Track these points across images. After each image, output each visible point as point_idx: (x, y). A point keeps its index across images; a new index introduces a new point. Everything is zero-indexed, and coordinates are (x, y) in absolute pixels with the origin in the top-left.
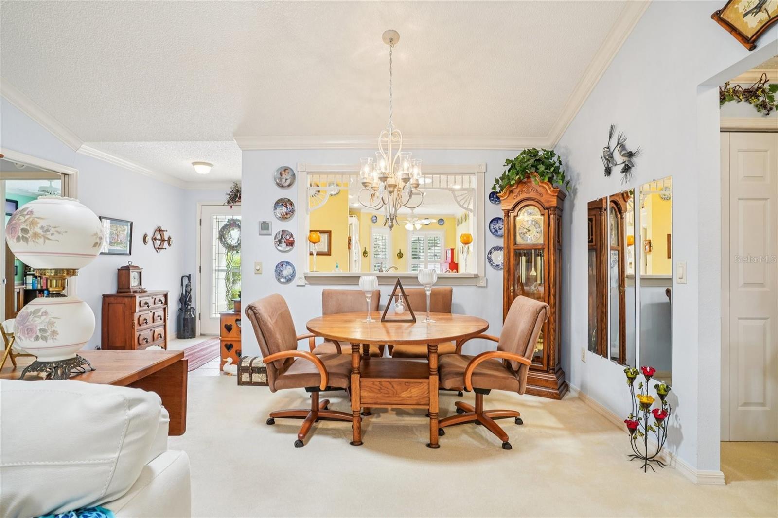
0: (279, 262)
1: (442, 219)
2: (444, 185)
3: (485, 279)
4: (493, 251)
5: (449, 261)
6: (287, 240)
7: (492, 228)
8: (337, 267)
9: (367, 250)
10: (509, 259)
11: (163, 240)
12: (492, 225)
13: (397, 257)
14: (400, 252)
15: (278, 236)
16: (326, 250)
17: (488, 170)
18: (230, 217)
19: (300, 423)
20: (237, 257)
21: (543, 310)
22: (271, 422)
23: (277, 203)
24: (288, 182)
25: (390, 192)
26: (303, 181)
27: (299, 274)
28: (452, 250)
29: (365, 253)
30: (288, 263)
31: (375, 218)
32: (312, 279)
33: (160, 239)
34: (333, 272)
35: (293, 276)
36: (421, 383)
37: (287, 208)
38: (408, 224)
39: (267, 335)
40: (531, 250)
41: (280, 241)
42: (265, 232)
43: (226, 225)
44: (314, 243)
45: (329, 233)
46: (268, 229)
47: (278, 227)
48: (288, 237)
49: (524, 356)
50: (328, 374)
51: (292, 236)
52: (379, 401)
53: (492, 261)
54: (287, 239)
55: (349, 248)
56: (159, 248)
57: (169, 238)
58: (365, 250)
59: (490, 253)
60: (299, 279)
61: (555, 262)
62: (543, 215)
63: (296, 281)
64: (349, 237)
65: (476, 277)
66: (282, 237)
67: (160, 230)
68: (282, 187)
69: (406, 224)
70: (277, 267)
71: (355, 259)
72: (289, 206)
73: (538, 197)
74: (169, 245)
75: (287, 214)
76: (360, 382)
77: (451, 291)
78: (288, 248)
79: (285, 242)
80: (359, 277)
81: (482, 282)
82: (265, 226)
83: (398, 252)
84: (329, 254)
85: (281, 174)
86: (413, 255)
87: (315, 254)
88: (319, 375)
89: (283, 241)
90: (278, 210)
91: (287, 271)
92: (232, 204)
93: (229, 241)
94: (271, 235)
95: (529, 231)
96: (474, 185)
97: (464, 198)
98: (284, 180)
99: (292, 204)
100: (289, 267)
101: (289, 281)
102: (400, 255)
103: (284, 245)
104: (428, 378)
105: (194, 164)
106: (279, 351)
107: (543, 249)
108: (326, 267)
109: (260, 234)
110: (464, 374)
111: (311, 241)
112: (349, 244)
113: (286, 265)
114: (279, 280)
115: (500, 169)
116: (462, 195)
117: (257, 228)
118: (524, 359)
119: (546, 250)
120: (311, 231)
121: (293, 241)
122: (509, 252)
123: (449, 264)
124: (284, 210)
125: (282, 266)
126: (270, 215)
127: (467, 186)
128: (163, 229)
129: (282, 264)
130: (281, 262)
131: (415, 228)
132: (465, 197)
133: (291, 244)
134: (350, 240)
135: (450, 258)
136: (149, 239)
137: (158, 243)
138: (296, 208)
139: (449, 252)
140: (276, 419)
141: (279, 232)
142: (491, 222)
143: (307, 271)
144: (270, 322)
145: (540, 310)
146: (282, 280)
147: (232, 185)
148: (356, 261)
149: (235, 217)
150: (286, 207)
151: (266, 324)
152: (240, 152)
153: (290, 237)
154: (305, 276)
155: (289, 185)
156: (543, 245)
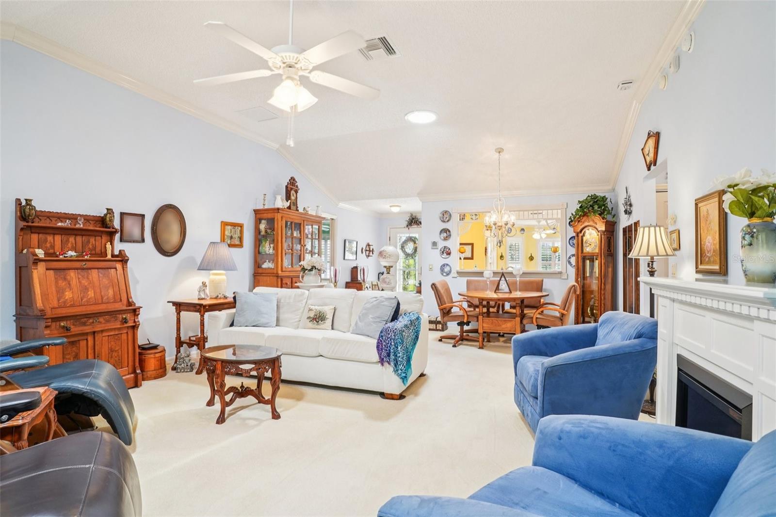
0: (442, 264)
4: (571, 257)
6: (447, 252)
7: (571, 243)
8: (476, 267)
9: (503, 254)
10: (578, 262)
11: (370, 251)
12: (571, 241)
13: (528, 260)
15: (442, 249)
16: (470, 256)
17: (568, 207)
18: (408, 235)
19: (453, 341)
20: (411, 261)
21: (573, 287)
22: (440, 340)
23: (441, 232)
24: (448, 219)
25: (500, 229)
26: (456, 218)
27: (454, 271)
29: (502, 256)
30: (447, 265)
32: (461, 274)
33: (369, 250)
34: (473, 269)
35: (450, 272)
36: (512, 321)
38: (535, 234)
39: (440, 297)
40: (594, 256)
41: (443, 252)
42: (435, 247)
43: (405, 240)
44: (462, 253)
45: (472, 245)
46: (436, 246)
47: (442, 244)
48: (447, 250)
49: (564, 310)
50: (468, 316)
51: (449, 249)
52: (492, 329)
53: (571, 263)
55: (486, 255)
56: (368, 256)
57: (373, 249)
58: (502, 254)
59: (570, 258)
60: (454, 273)
61: (604, 264)
62: (598, 235)
63: (452, 275)
64: (486, 247)
65: (560, 273)
66: (444, 250)
67: (369, 245)
68: (444, 222)
69: (533, 234)
70: (441, 267)
71: (490, 262)
72: (448, 233)
73: (594, 225)
74: (373, 253)
75: (447, 237)
76: (483, 319)
77: (543, 281)
78: (448, 256)
80: (483, 273)
81: (564, 276)
82: (434, 244)
83: (530, 255)
84: (472, 258)
85: (443, 215)
86: (542, 258)
87: (462, 259)
88: (464, 316)
89: (445, 252)
90: (442, 235)
91: (447, 269)
92: (409, 227)
93: (407, 250)
94: (437, 249)
95: (590, 245)
96: (559, 216)
98: (445, 218)
99: (449, 231)
100: (448, 267)
101: (448, 274)
102: (531, 258)
103: (445, 254)
104: (515, 319)
105: (391, 206)
106: (446, 304)
107: (598, 256)
108: (470, 267)
109: (432, 249)
110: (532, 318)
111: (460, 252)
112: (486, 252)
114: (442, 274)
115: (574, 207)
116: (552, 222)
117: (430, 245)
118: (564, 311)
119: (599, 256)
120: (461, 244)
121: (450, 252)
122: (578, 258)
124: (445, 235)
126: (437, 238)
127: (556, 217)
128: (370, 244)
129: (444, 265)
131: (541, 237)
133: (449, 254)
134: (486, 249)
136: (364, 251)
137: (368, 252)
138: (452, 234)
140: (443, 339)
141: (442, 247)
142: (570, 239)
143: (458, 269)
144: (442, 291)
145: (572, 288)
146: (445, 274)
147: (409, 215)
148: (491, 263)
149: (411, 235)
150: (446, 233)
151: (440, 292)
152: (421, 203)
154: (457, 272)
155: (448, 221)
156: (598, 253)
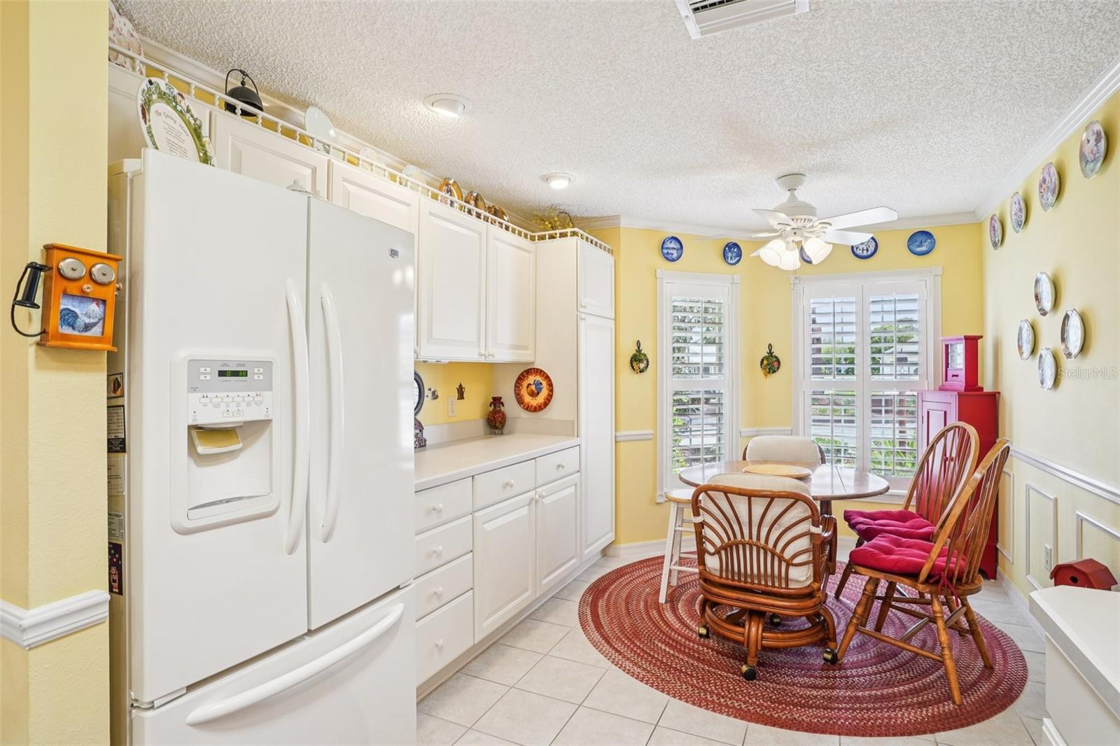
1: (927, 234)
5: (960, 383)
13: (759, 371)
14: (770, 353)
28: (972, 343)
31: (673, 245)
102: (771, 364)
123: (960, 395)
135: (962, 374)
139: (959, 351)
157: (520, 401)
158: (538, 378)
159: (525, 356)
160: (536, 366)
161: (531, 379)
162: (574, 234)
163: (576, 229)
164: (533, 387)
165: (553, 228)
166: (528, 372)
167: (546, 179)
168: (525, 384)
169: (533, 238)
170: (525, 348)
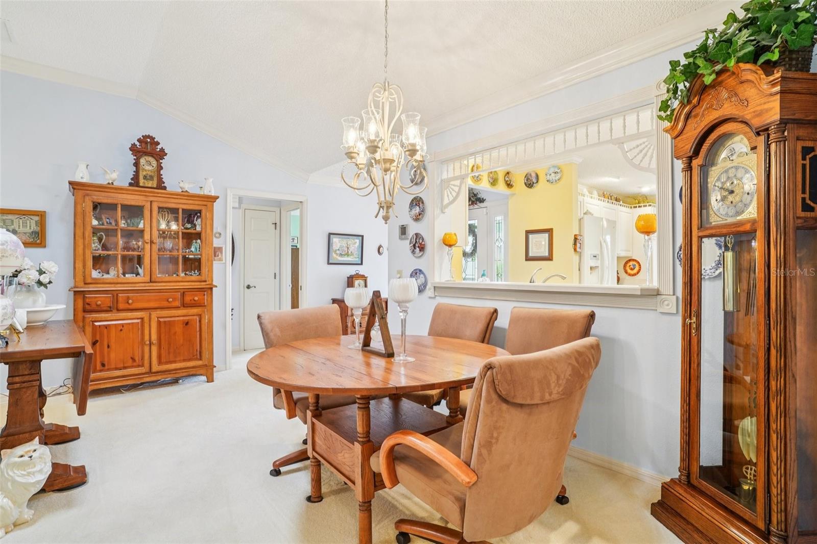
0: (412, 270)
2: (605, 136)
3: (675, 297)
15: (412, 240)
23: (412, 203)
27: (430, 285)
30: (421, 271)
32: (443, 291)
35: (425, 285)
37: (420, 207)
41: (414, 246)
42: (404, 236)
45: (549, 231)
46: (405, 233)
47: (412, 229)
48: (420, 241)
51: (423, 239)
54: (420, 244)
60: (430, 290)
63: (427, 293)
65: (655, 293)
66: (416, 242)
70: (411, 276)
72: (421, 205)
78: (422, 253)
79: (418, 247)
81: (668, 305)
82: (403, 230)
89: (417, 245)
90: (413, 210)
91: (419, 281)
94: (407, 239)
95: (732, 192)
97: (641, 151)
99: (423, 203)
100: (422, 275)
101: (421, 292)
103: (418, 250)
109: (400, 239)
113: (420, 274)
116: (638, 146)
117: (397, 232)
119: (760, 234)
121: (425, 245)
124: (417, 210)
125: (416, 274)
126: (407, 217)
129: (415, 272)
130: (415, 270)
132: (644, 149)
133: (423, 248)
138: (426, 207)
141: (413, 236)
143: (438, 280)
153: (422, 241)
154: (435, 287)
156: (754, 222)
157: (626, 272)
158: (634, 263)
159: (629, 254)
160: (633, 258)
161: (631, 263)
162: (650, 205)
163: (650, 204)
164: (632, 267)
165: (639, 203)
166: (630, 260)
167: (640, 188)
168: (628, 265)
169: (631, 208)
170: (629, 251)
